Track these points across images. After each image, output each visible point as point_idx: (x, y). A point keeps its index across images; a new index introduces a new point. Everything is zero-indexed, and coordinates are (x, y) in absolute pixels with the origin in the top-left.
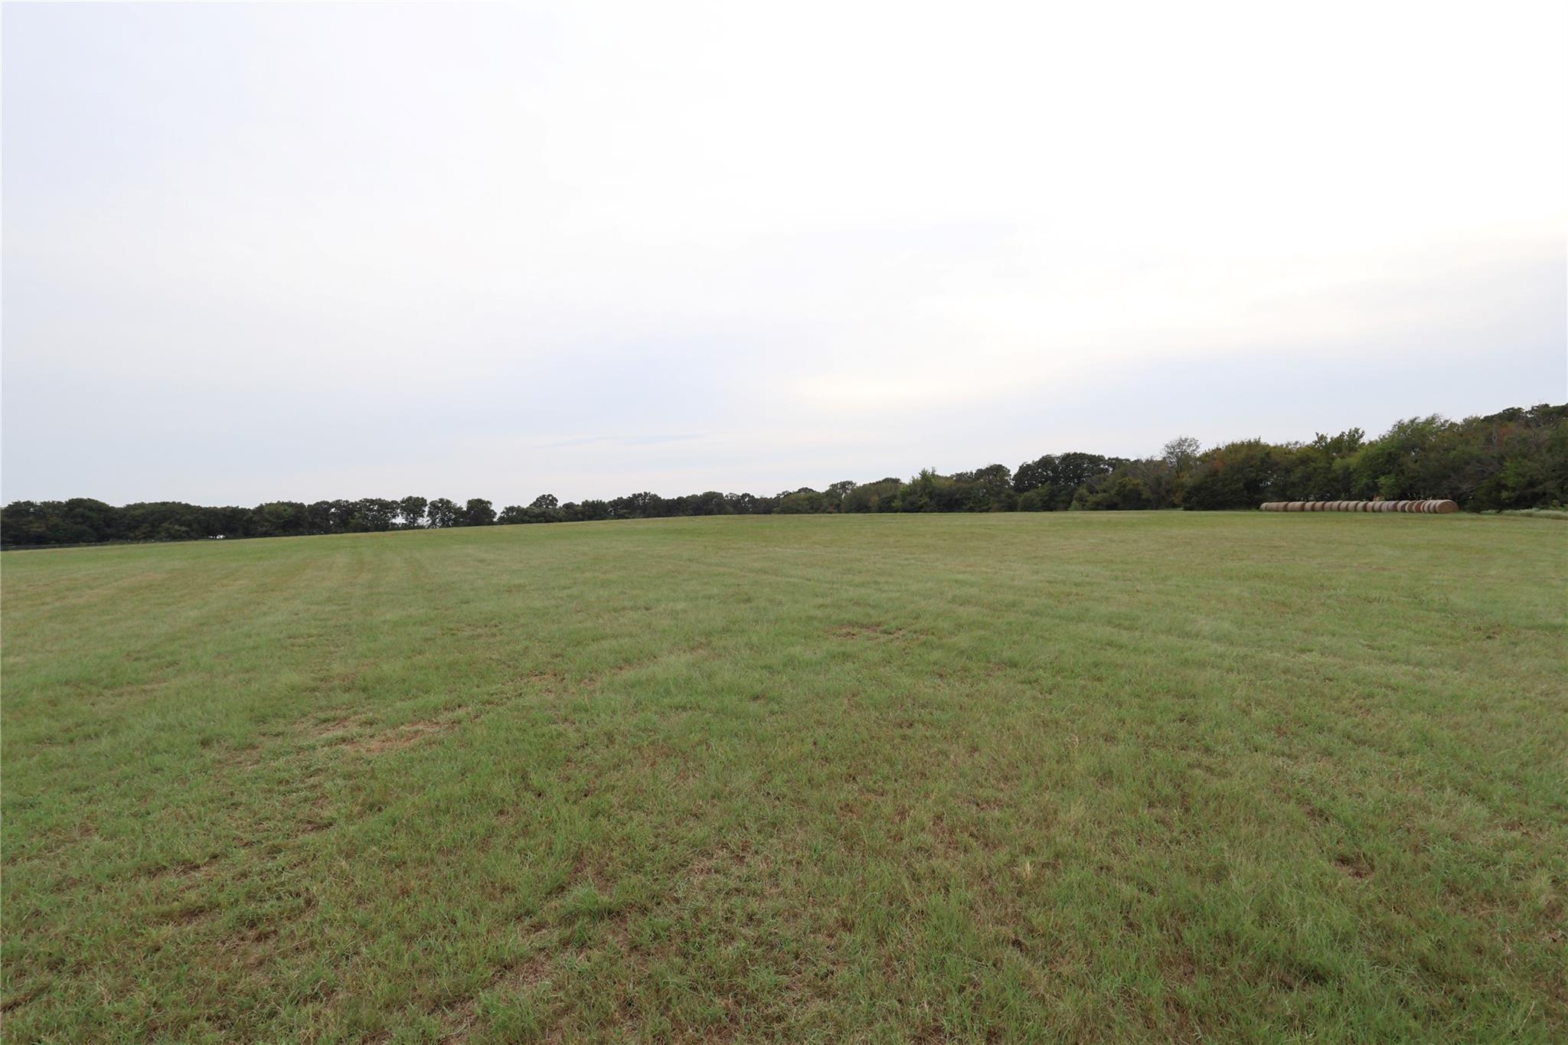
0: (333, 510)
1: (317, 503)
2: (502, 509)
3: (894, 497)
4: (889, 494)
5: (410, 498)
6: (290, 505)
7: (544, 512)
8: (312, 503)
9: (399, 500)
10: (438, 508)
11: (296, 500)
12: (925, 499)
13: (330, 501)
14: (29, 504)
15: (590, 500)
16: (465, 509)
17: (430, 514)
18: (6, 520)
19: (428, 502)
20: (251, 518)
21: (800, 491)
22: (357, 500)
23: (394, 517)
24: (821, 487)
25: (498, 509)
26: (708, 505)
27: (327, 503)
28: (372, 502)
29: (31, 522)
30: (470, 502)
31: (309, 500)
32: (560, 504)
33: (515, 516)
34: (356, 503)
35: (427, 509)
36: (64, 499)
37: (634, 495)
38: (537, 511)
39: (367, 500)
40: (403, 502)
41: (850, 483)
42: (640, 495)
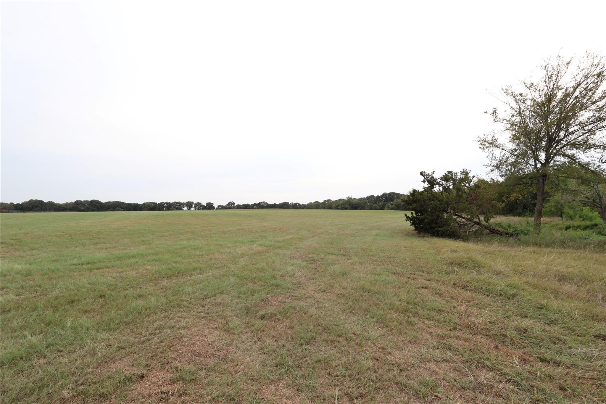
0: (165, 205)
1: (161, 203)
2: (217, 206)
3: (339, 205)
4: (338, 204)
5: (189, 202)
6: (153, 203)
7: (231, 206)
8: (159, 203)
9: (185, 202)
10: (197, 205)
11: (155, 202)
12: (348, 206)
13: (165, 202)
14: (80, 201)
15: (245, 204)
16: (205, 206)
17: (195, 207)
18: (74, 205)
19: (194, 203)
20: (141, 207)
21: (315, 202)
22: (173, 202)
23: (183, 207)
24: (321, 201)
25: (216, 206)
26: (284, 206)
27: (164, 203)
28: (177, 203)
29: (81, 206)
30: (207, 203)
31: (158, 202)
32: (236, 205)
33: (221, 207)
34: (172, 203)
35: (194, 205)
36: (90, 200)
37: (260, 202)
38: (228, 207)
39: (176, 202)
40: (186, 203)
41: (330, 200)
42: (261, 202)
